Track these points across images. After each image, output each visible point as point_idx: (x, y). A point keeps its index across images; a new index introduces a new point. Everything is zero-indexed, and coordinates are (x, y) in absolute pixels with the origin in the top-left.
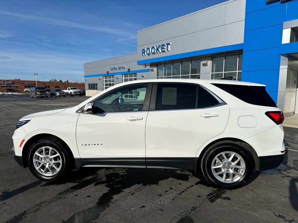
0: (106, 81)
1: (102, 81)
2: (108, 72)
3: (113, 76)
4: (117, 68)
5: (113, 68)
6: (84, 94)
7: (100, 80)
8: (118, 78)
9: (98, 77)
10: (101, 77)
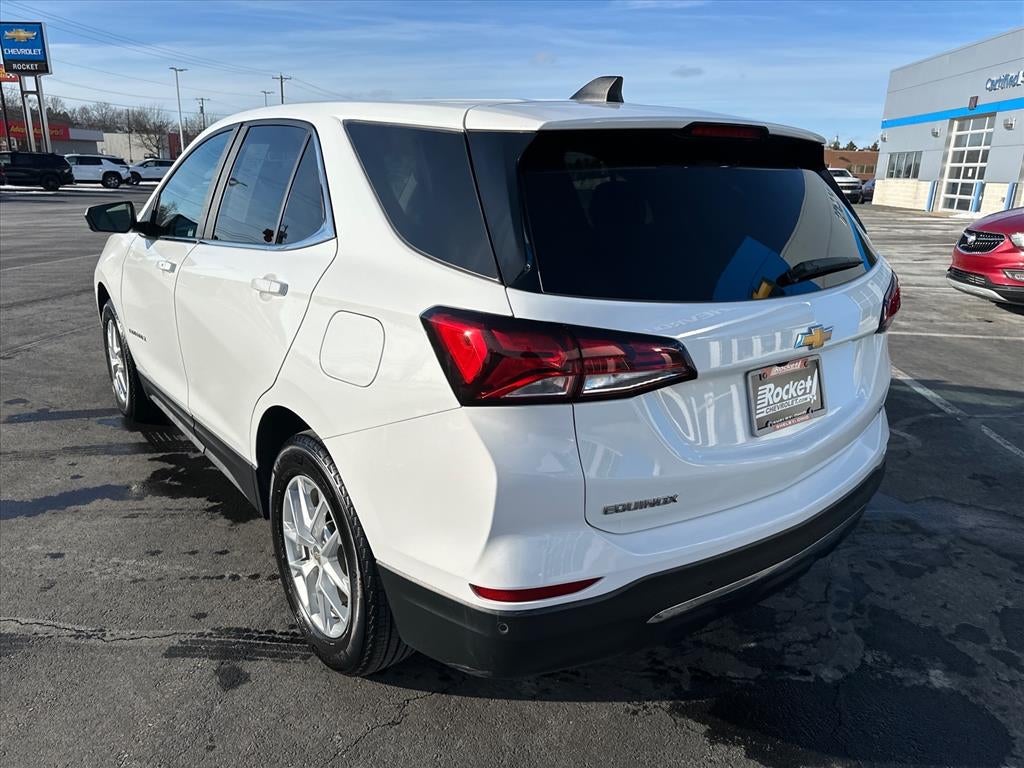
0: (960, 141)
1: (942, 140)
2: (975, 100)
3: (993, 115)
4: (1017, 77)
5: (1000, 80)
6: (868, 196)
7: (935, 135)
8: (1009, 127)
9: (928, 126)
10: (941, 126)
